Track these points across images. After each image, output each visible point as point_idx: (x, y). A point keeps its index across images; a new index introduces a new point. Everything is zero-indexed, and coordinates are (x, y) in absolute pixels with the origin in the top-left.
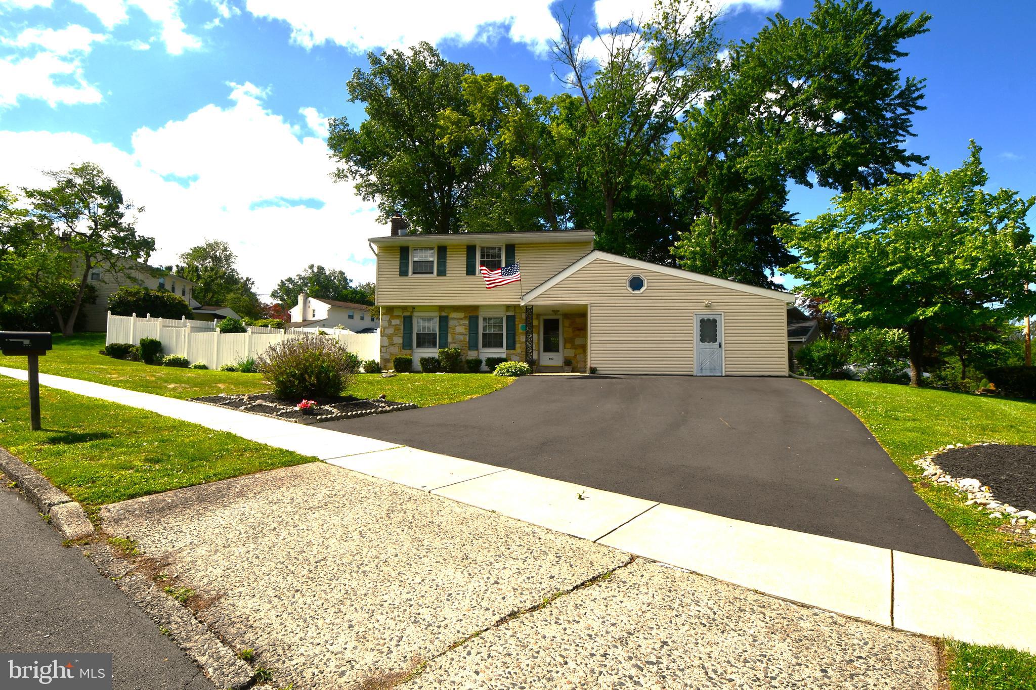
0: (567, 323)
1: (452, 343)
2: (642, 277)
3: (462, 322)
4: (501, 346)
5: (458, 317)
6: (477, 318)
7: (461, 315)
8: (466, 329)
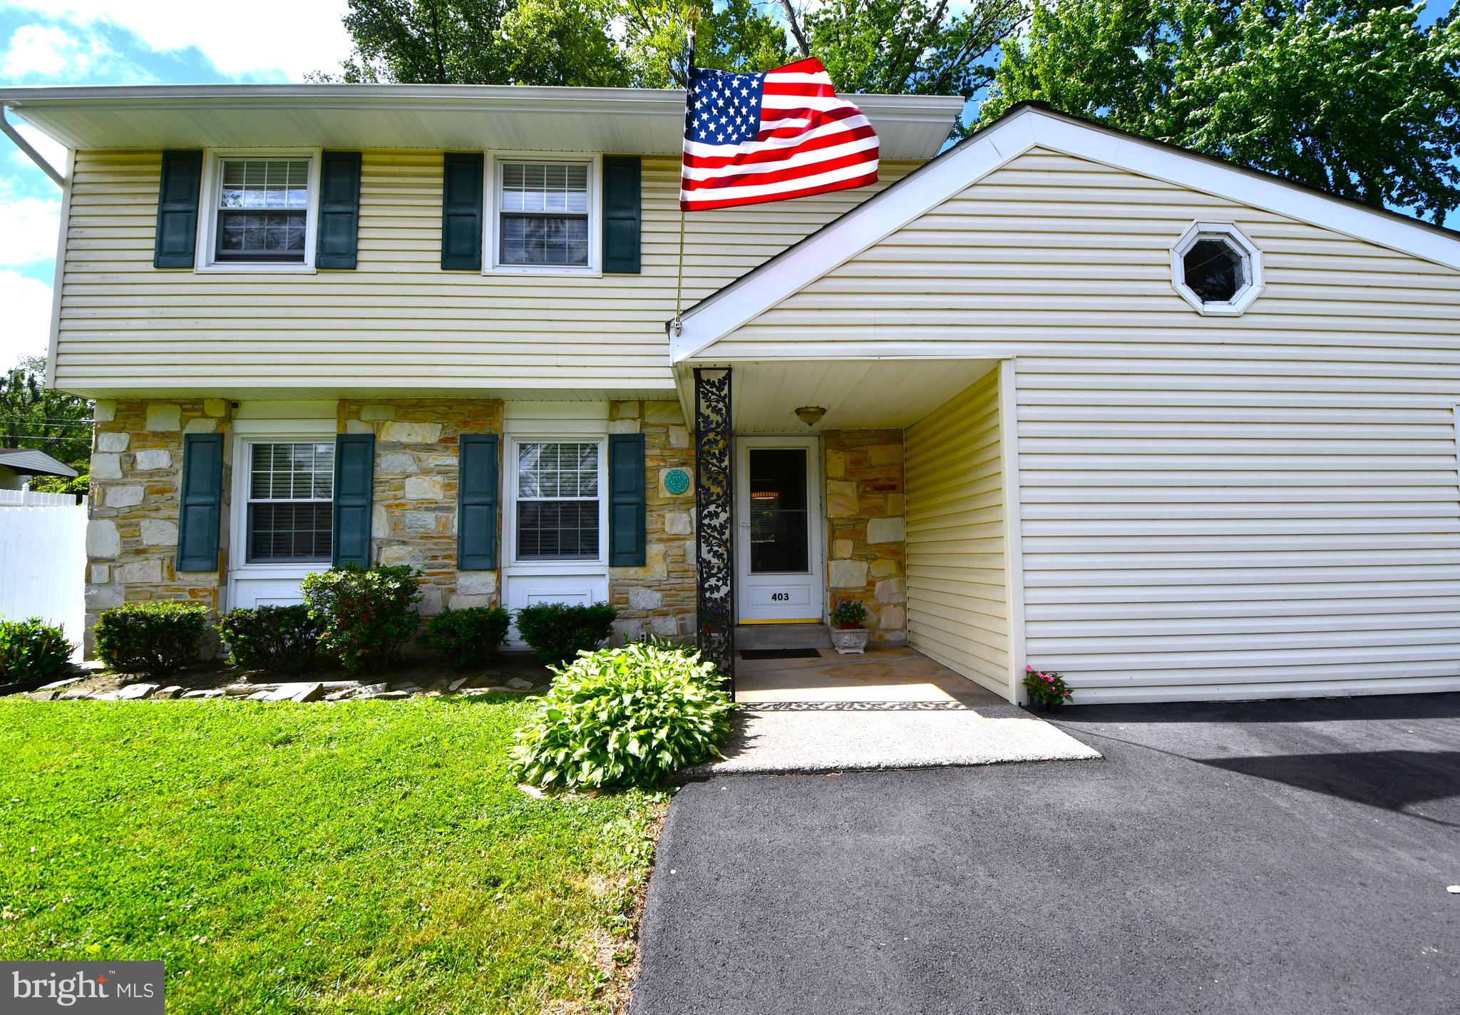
0: (838, 463)
1: (389, 542)
2: (1242, 238)
3: (433, 460)
4: (593, 551)
5: (419, 440)
6: (493, 444)
7: (427, 433)
8: (447, 486)
